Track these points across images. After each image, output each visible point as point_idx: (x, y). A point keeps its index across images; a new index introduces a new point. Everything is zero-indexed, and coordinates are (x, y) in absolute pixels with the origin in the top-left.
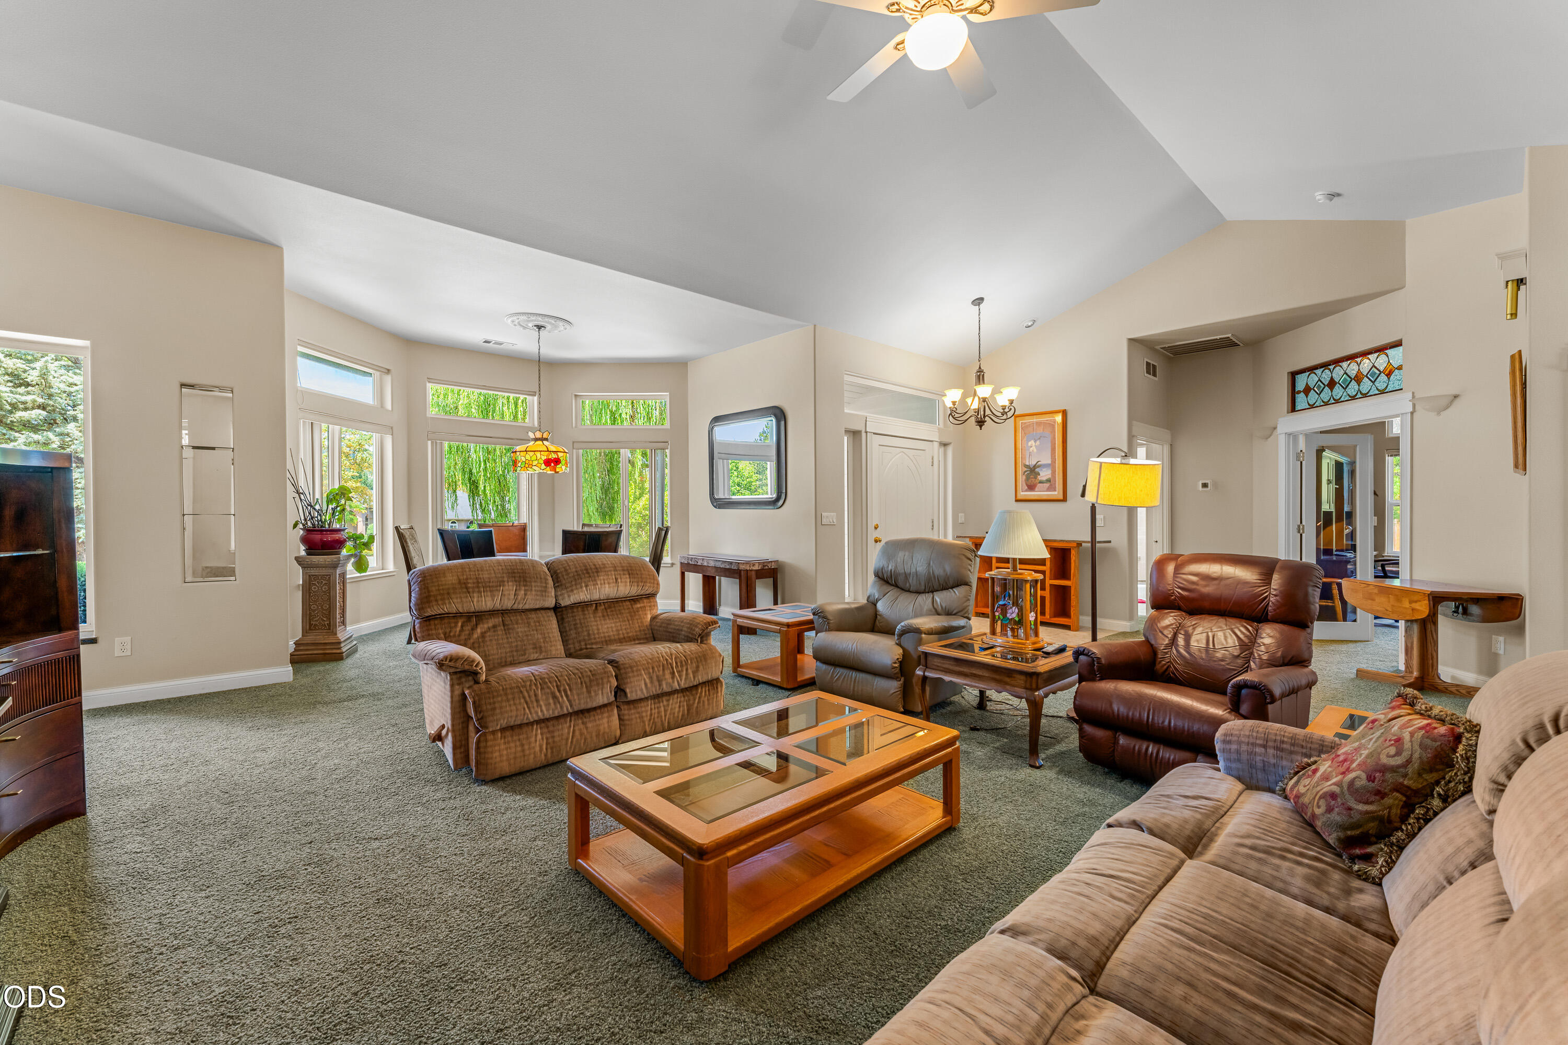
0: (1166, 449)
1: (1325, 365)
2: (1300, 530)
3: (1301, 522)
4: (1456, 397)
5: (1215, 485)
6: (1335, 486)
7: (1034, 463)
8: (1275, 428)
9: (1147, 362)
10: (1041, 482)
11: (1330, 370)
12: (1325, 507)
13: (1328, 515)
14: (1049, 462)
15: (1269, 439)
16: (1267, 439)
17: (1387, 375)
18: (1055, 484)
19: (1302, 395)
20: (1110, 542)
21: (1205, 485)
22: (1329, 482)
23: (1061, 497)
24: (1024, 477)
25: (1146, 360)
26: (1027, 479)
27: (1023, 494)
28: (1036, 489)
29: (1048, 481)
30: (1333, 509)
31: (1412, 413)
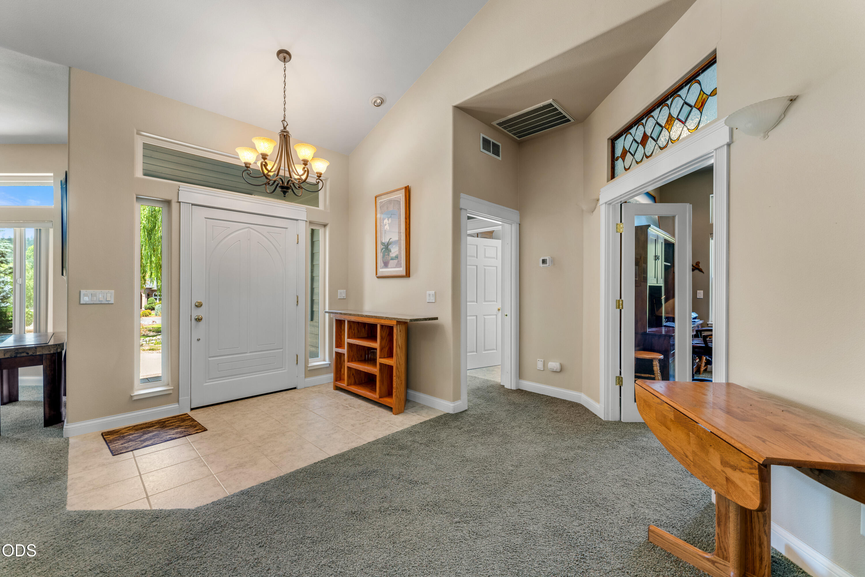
0: (515, 228)
1: (637, 121)
2: (619, 305)
3: (621, 298)
4: (793, 100)
5: (553, 261)
6: (664, 263)
7: (387, 240)
8: (598, 200)
9: (483, 138)
10: (392, 259)
11: (643, 124)
12: (652, 281)
13: (655, 291)
14: (397, 239)
15: (594, 213)
16: (593, 212)
17: (699, 109)
18: (401, 260)
19: (620, 159)
20: (436, 319)
21: (544, 261)
22: (656, 258)
23: (404, 273)
24: (382, 254)
25: (482, 135)
26: (383, 257)
27: (383, 271)
28: (389, 266)
29: (397, 257)
30: (661, 283)
31: (729, 145)
